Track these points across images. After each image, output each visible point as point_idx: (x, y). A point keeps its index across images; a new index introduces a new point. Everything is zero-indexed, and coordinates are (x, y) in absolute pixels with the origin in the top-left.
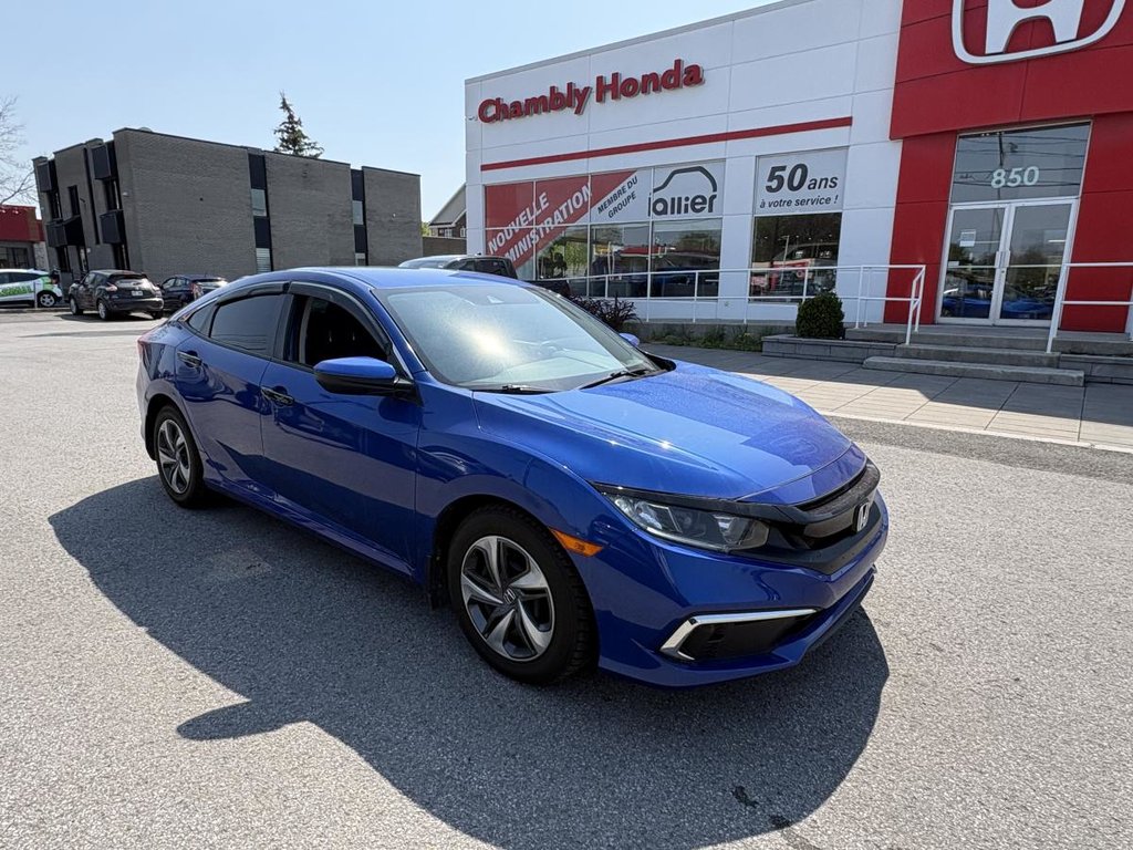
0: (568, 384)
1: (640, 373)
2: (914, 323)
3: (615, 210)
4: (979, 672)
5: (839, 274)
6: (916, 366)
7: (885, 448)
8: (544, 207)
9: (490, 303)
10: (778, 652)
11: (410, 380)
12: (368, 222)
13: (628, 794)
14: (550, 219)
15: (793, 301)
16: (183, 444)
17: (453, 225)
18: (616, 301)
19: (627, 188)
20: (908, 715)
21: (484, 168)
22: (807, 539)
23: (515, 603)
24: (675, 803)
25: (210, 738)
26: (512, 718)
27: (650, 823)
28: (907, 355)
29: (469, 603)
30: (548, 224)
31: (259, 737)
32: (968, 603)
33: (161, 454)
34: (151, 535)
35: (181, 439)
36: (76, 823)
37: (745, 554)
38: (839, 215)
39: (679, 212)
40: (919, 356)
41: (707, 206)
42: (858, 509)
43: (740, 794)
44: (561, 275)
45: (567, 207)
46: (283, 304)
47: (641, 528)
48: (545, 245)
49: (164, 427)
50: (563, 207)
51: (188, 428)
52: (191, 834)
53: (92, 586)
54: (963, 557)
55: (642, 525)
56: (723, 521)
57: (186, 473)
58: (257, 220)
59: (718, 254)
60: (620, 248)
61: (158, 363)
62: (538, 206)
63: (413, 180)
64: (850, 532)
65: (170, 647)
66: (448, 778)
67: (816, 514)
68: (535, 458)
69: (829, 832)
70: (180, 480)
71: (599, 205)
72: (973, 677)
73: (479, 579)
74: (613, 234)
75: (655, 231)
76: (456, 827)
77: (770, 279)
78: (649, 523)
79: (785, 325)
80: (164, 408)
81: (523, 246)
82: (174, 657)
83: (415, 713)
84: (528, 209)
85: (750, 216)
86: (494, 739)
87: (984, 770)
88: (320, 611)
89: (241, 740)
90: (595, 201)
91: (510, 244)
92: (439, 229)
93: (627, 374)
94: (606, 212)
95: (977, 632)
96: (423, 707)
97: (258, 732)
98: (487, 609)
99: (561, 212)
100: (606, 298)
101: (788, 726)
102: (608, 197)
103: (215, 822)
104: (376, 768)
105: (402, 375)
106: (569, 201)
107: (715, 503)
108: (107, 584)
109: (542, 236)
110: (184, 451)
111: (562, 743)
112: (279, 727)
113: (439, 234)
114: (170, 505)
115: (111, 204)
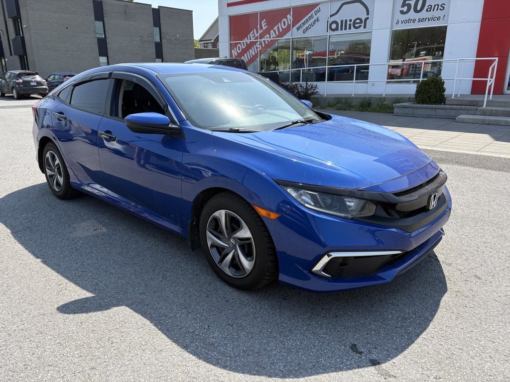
0: (267, 127)
1: (310, 121)
2: (489, 94)
3: (307, 29)
4: (501, 291)
5: (444, 65)
6: (489, 120)
7: (463, 168)
8: (264, 28)
9: (224, 82)
10: (381, 275)
11: (178, 125)
12: (163, 40)
13: (292, 346)
14: (268, 36)
15: (414, 82)
16: (58, 164)
17: (213, 41)
18: (307, 83)
19: (314, 14)
20: (455, 312)
21: (229, 5)
22: (398, 212)
23: (234, 247)
24: (318, 351)
25: (74, 313)
26: (232, 307)
27: (303, 360)
28: (484, 113)
29: (211, 247)
30: (267, 39)
31: (99, 313)
32: (501, 254)
33: (47, 170)
34: (43, 213)
35: (57, 162)
36: (8, 350)
37: (361, 220)
38: (446, 27)
39: (346, 29)
40: (491, 114)
41: (363, 24)
42: (430, 196)
43: (354, 348)
44: (275, 69)
45: (278, 28)
46: (109, 84)
47: (302, 205)
48: (266, 51)
49: (48, 155)
50: (276, 28)
51: (61, 155)
52: (64, 358)
53: (13, 239)
54: (502, 229)
55: (302, 203)
56: (349, 201)
57: (61, 180)
58: (99, 40)
59: (369, 55)
60: (310, 52)
61: (43, 121)
62: (261, 28)
63: (189, 13)
64: (425, 209)
65: (54, 269)
66: (197, 335)
67: (404, 198)
68: (248, 169)
69: (402, 369)
70: (58, 184)
71: (297, 26)
72: (497, 293)
73: (215, 233)
74: (307, 43)
75: (331, 41)
76: (200, 359)
77: (402, 70)
78: (306, 201)
79: (408, 97)
80: (47, 145)
81: (252, 52)
82: (55, 274)
83: (181, 304)
84: (255, 30)
85: (389, 30)
86: (222, 317)
87: (495, 341)
88: (132, 252)
89: (90, 314)
90: (294, 24)
91: (244, 51)
92: (204, 44)
93: (302, 122)
94: (302, 30)
95: (503, 270)
96: (185, 300)
97: (98, 311)
98: (220, 249)
99: (275, 31)
100: (301, 82)
101: (384, 315)
102: (303, 21)
103: (76, 352)
104: (159, 329)
105: (174, 122)
106: (279, 24)
107: (344, 191)
108: (20, 237)
109: (263, 46)
110: (59, 168)
111: (259, 320)
112: (109, 309)
113: (205, 47)
114: (53, 198)
115: (17, 32)
